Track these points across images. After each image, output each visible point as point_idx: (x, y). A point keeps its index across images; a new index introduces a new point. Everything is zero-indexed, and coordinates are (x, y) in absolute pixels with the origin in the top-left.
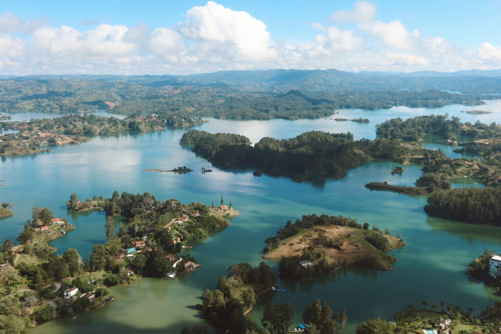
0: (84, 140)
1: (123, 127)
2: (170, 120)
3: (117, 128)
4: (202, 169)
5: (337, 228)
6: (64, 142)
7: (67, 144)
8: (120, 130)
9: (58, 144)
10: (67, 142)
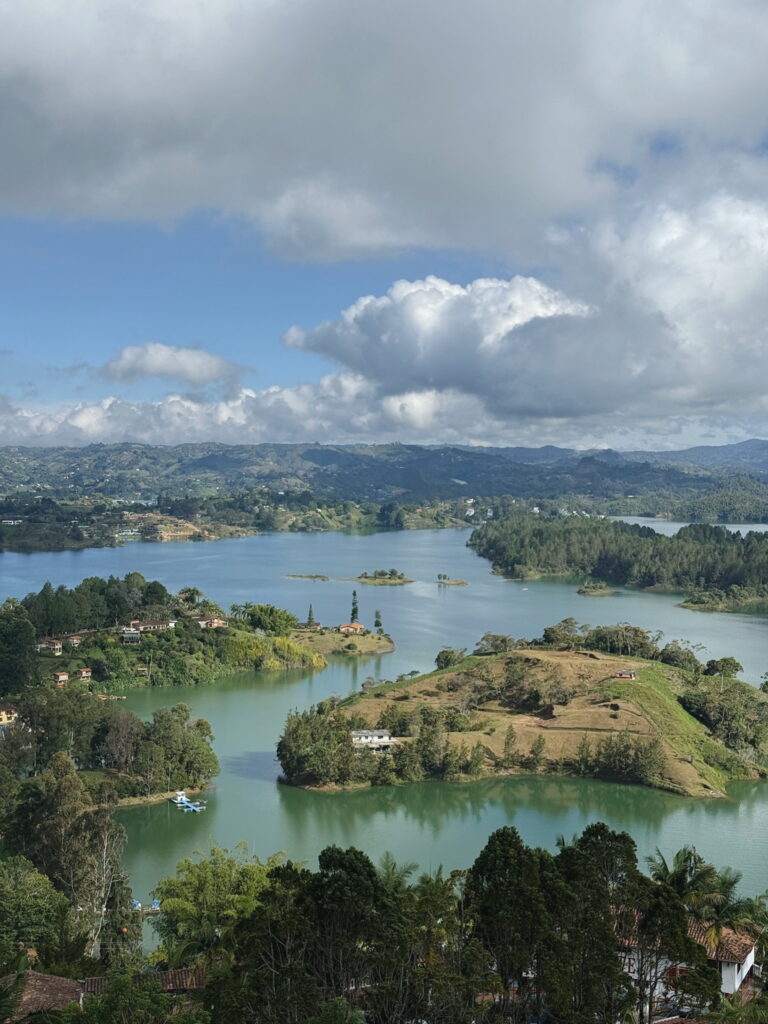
0: (231, 534)
1: (363, 517)
2: (501, 509)
3: (348, 518)
4: (439, 577)
5: (592, 656)
6: (179, 533)
7: (183, 537)
8: (354, 525)
9: (161, 538)
10: (188, 534)
